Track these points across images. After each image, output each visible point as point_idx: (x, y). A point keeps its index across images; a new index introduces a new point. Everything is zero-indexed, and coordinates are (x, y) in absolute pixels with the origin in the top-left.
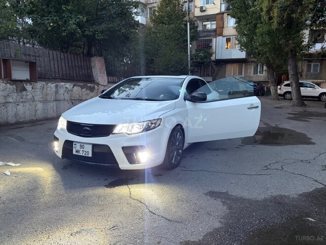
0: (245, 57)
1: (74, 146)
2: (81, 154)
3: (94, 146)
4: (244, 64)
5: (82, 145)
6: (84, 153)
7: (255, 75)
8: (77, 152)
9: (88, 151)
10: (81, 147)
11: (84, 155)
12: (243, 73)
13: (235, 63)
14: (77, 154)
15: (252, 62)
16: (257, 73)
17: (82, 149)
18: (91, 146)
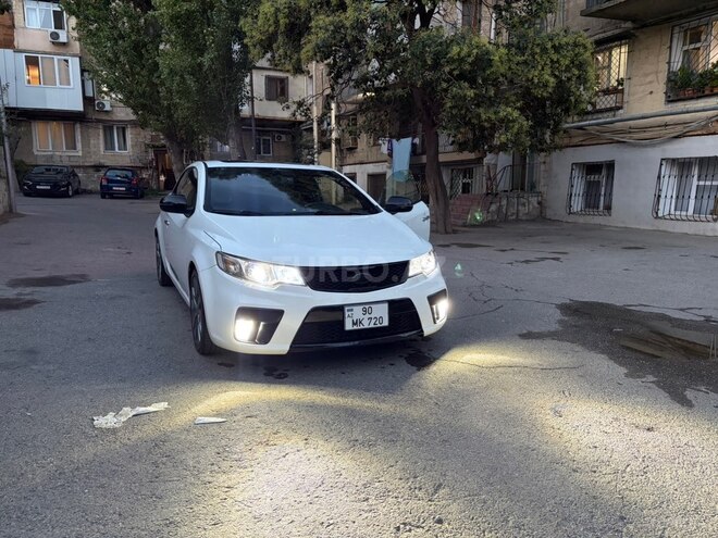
0: (82, 109)
1: (347, 314)
2: (366, 325)
3: (392, 303)
4: (78, 126)
5: (367, 307)
6: (373, 321)
7: (109, 153)
8: (354, 324)
9: (381, 316)
10: (365, 311)
11: (372, 326)
12: (79, 145)
13: (54, 120)
14: (355, 327)
15: (99, 121)
16: (113, 149)
17: (368, 316)
18: (386, 305)
